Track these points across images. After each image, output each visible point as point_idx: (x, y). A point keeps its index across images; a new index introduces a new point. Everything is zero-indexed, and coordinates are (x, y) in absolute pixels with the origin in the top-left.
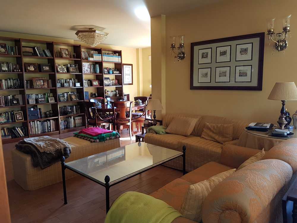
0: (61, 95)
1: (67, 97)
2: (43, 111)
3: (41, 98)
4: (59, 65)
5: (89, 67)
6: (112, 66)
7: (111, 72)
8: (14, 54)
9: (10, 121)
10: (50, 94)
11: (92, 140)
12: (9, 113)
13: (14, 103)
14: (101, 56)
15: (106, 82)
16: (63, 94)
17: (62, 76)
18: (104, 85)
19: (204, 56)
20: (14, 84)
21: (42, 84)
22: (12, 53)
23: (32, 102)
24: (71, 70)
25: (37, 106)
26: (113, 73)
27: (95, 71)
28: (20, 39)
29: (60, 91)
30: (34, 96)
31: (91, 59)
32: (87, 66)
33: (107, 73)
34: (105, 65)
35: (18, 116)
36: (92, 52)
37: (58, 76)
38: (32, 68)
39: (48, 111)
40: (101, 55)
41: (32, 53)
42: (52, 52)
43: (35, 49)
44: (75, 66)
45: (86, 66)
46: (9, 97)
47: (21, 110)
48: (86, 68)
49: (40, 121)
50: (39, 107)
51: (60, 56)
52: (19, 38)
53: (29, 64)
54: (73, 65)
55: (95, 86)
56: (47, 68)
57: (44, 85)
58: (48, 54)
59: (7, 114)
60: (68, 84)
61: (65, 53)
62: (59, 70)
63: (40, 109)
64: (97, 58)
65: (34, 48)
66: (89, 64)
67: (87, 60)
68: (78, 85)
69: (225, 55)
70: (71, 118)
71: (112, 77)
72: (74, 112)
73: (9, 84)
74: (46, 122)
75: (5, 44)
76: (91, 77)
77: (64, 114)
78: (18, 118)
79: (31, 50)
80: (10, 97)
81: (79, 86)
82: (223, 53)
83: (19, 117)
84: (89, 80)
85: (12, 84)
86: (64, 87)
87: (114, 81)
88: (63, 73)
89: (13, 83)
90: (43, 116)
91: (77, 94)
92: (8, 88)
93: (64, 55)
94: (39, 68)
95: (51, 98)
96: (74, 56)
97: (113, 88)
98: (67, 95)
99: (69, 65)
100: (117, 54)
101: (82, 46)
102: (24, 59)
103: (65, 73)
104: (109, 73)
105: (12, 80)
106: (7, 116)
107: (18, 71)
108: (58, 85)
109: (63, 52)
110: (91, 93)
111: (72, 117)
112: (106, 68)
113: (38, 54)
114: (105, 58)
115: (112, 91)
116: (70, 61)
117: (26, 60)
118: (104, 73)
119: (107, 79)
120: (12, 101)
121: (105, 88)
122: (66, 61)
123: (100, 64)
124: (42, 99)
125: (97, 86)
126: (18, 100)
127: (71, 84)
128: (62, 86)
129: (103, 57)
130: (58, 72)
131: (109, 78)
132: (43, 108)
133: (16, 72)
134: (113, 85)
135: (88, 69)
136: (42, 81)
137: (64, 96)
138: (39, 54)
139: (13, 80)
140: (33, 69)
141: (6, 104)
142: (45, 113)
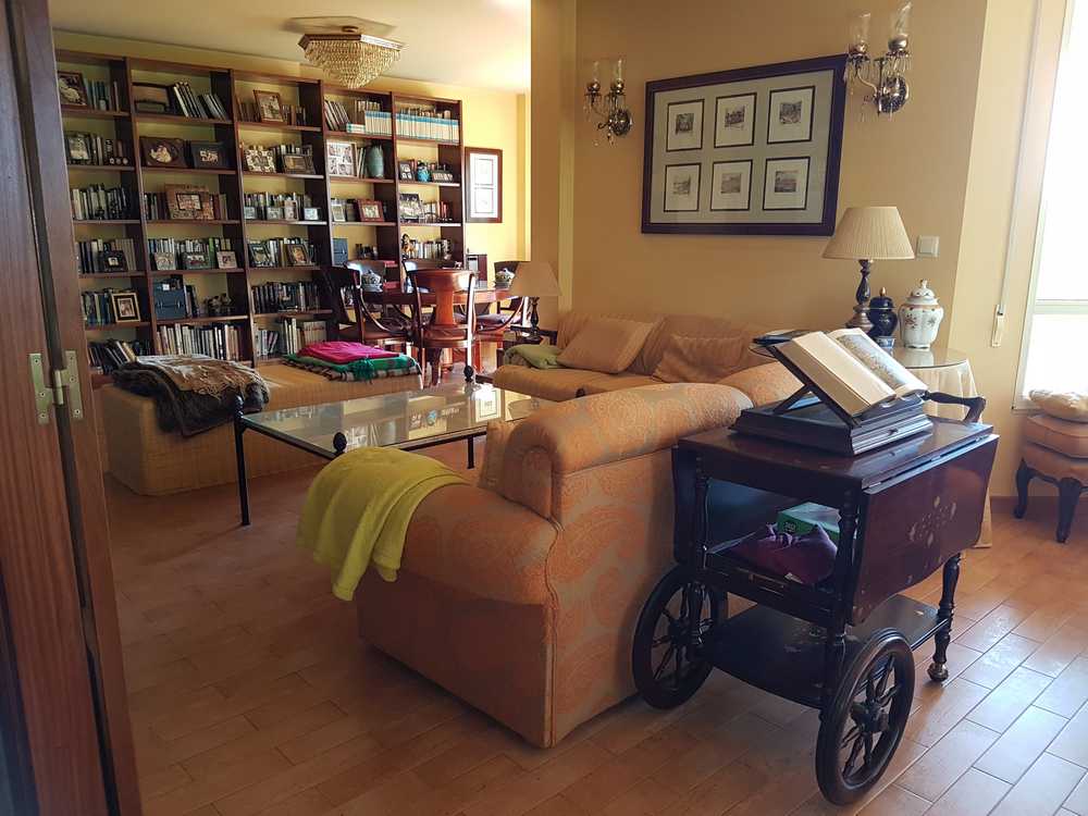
0: (256, 245)
1: (278, 254)
2: (201, 294)
3: (195, 253)
4: (251, 148)
5: (351, 155)
6: (429, 154)
7: (424, 175)
8: (108, 109)
9: (99, 320)
10: (223, 241)
11: (334, 374)
12: (96, 295)
13: (111, 263)
14: (389, 120)
15: (405, 209)
16: (265, 243)
17: (260, 183)
18: (400, 218)
19: (683, 126)
20: (111, 205)
21: (198, 206)
22: (103, 103)
23: (165, 263)
24: (290, 163)
25: (180, 278)
26: (431, 179)
27: (369, 172)
28: (125, 58)
29: (253, 235)
30: (171, 247)
31: (355, 129)
32: (342, 153)
33: (410, 177)
34: (403, 150)
35: (122, 307)
36: (361, 104)
37: (247, 183)
38: (164, 156)
39: (216, 297)
40: (388, 114)
41: (164, 104)
42: (227, 101)
43: (174, 92)
44: (304, 151)
45: (339, 155)
46: (94, 244)
47: (132, 290)
48: (339, 160)
49: (190, 328)
50: (187, 281)
51: (256, 118)
52: (123, 55)
53: (157, 143)
54: (298, 149)
55: (370, 220)
56: (213, 156)
57: (202, 209)
58: (216, 108)
59: (88, 298)
60: (279, 212)
61: (271, 108)
62: (250, 162)
63: (190, 288)
64: (375, 124)
65: (169, 89)
66: (348, 144)
67: (341, 131)
68: (312, 214)
69: (740, 124)
70: (290, 323)
71: (428, 192)
72: (299, 304)
73: (95, 205)
74: (211, 332)
75: (81, 75)
76: (359, 190)
77: (266, 307)
78: (124, 313)
79: (160, 95)
80: (96, 246)
81: (316, 218)
82: (735, 118)
83: (127, 309)
84: (349, 201)
85: (104, 206)
86: (266, 218)
87: (436, 209)
88: (264, 173)
89: (107, 201)
90: (201, 310)
91: (309, 244)
92: (91, 218)
93: (268, 115)
94: (186, 156)
95: (225, 254)
96: (299, 116)
97: (433, 231)
98: (278, 246)
99: (283, 147)
100: (447, 113)
101: (326, 85)
102: (137, 124)
103: (270, 174)
104: (417, 179)
105: (101, 192)
106: (88, 304)
107: (122, 164)
108: (249, 213)
109: (264, 104)
110: (357, 245)
111: (294, 320)
112: (409, 162)
113: (184, 108)
114: (405, 126)
115: (428, 243)
116: (289, 135)
117: (145, 127)
118: (400, 178)
119: (411, 199)
120: (102, 257)
121: (404, 230)
122: (274, 136)
123: (387, 145)
124: (197, 257)
125: (375, 220)
126: (120, 256)
127: (289, 211)
128: (261, 215)
129: (397, 121)
130: (246, 168)
131: (416, 196)
132: (201, 288)
133: (116, 164)
134: (430, 221)
135: (346, 163)
136: (195, 198)
137: (266, 251)
138: (188, 107)
139: (106, 192)
140: (168, 158)
141: (86, 266)
142: (208, 303)
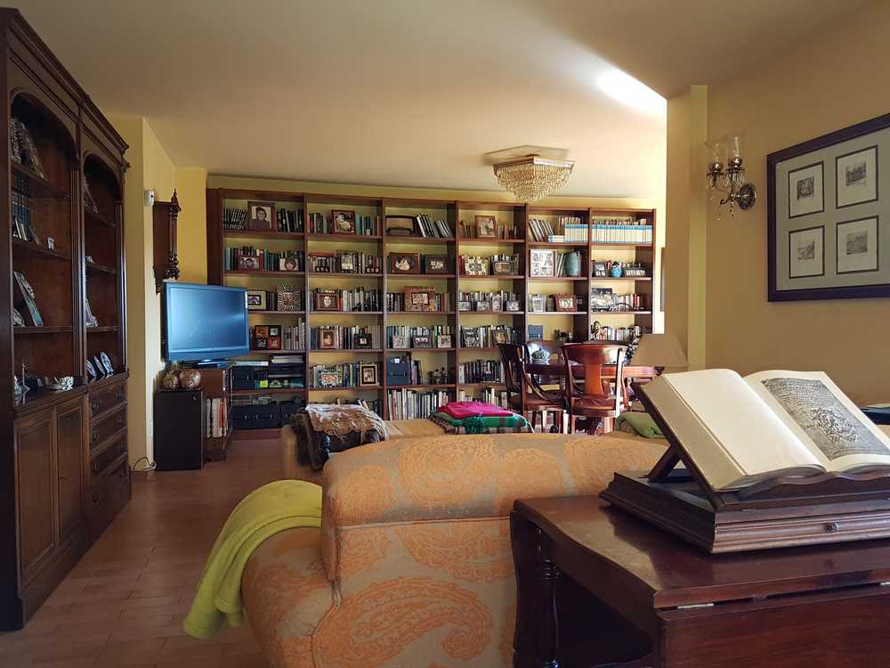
0: (469, 331)
1: (486, 338)
2: (426, 367)
3: (422, 336)
4: (471, 258)
7: (617, 271)
8: (371, 234)
9: (351, 383)
10: (444, 328)
11: (449, 427)
12: (351, 366)
14: (586, 230)
18: (590, 308)
19: (804, 190)
24: (499, 268)
25: (409, 354)
26: (623, 275)
27: (567, 272)
28: (382, 198)
30: (406, 332)
31: (556, 239)
32: (545, 258)
34: (596, 254)
36: (564, 220)
37: (463, 285)
39: (437, 370)
40: (587, 225)
41: (410, 230)
43: (417, 220)
46: (353, 329)
49: (414, 392)
50: (415, 357)
55: (564, 310)
56: (440, 265)
57: (429, 304)
58: (445, 231)
59: (345, 367)
60: (487, 305)
61: (487, 227)
62: (467, 268)
63: (417, 363)
64: (575, 234)
65: (414, 219)
66: (550, 251)
67: (544, 242)
68: (514, 307)
69: (862, 181)
70: (490, 392)
71: (623, 288)
72: (500, 378)
73: (357, 301)
74: (429, 396)
75: (354, 212)
76: (560, 287)
77: (473, 379)
81: (517, 309)
84: (551, 296)
87: (630, 301)
88: (476, 276)
89: (365, 299)
91: (512, 330)
93: (484, 232)
94: (421, 266)
95: (444, 337)
96: (511, 233)
97: (628, 319)
98: (486, 331)
100: (643, 221)
101: (531, 207)
102: (387, 245)
103: (483, 276)
106: (345, 371)
108: (462, 306)
109: (482, 225)
110: (556, 331)
113: (423, 233)
115: (621, 329)
116: (504, 248)
118: (594, 275)
119: (604, 293)
122: (492, 249)
124: (423, 339)
125: (570, 310)
126: (369, 337)
127: (496, 305)
128: (474, 308)
129: (594, 230)
131: (610, 290)
132: (426, 363)
133: (370, 272)
134: (623, 310)
135: (547, 266)
136: (425, 295)
137: (476, 335)
138: (426, 231)
141: (346, 344)
